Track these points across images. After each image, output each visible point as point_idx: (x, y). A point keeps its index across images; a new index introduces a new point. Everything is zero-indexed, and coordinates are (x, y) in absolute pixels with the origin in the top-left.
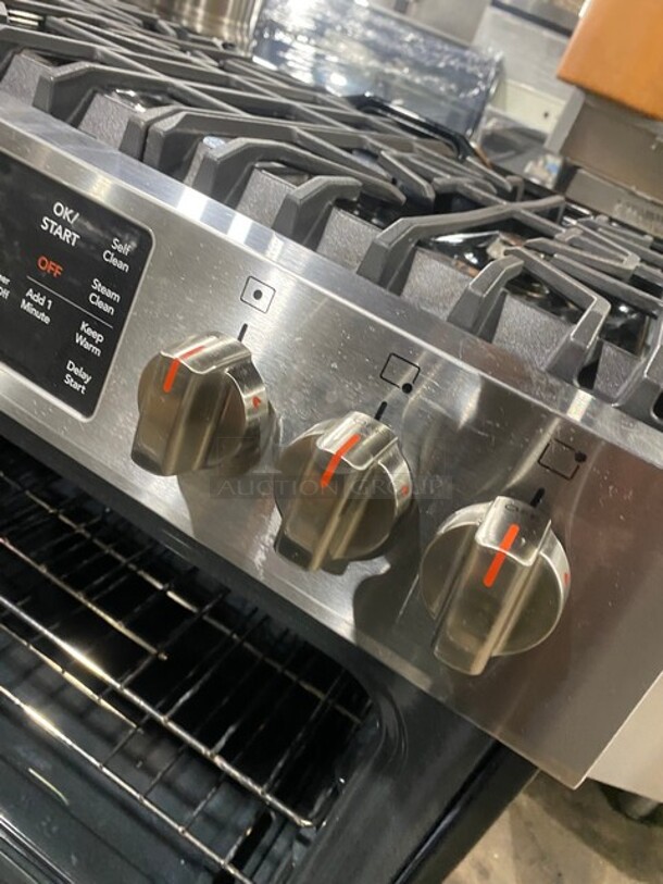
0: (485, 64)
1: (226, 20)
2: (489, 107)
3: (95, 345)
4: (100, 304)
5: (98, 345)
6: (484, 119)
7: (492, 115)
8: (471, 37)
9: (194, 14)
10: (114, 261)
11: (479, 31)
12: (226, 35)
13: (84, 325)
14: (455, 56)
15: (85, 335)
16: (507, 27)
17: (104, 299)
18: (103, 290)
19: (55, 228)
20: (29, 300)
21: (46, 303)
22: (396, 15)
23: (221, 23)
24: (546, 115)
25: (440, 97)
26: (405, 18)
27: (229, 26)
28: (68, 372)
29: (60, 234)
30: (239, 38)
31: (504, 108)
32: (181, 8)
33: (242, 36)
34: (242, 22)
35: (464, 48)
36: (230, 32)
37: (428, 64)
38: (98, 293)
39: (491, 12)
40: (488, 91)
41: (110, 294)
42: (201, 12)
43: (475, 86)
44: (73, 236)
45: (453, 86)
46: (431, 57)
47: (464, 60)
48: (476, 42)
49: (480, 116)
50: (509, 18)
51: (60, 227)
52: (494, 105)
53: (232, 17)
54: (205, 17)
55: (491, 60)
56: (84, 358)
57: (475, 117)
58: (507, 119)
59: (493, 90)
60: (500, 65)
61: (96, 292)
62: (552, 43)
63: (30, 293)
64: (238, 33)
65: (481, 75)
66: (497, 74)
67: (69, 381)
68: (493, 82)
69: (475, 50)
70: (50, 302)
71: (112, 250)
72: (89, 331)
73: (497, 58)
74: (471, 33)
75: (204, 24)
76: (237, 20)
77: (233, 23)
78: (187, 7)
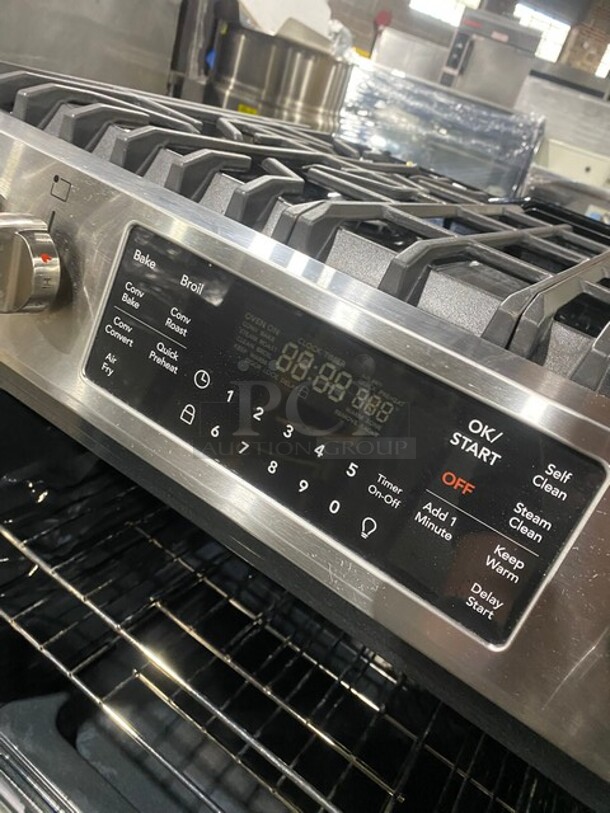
0: (528, 127)
1: (321, 110)
2: (533, 165)
3: (512, 571)
4: (524, 530)
5: (517, 572)
6: (529, 175)
7: (538, 172)
8: (511, 103)
9: (293, 106)
10: (548, 488)
11: (520, 96)
12: (320, 121)
13: (498, 549)
14: (501, 121)
15: (498, 559)
16: (546, 93)
17: (529, 524)
18: (529, 515)
19: (469, 444)
20: (425, 513)
21: (449, 519)
22: (445, 88)
23: (317, 112)
24: (588, 170)
25: (487, 157)
26: (451, 90)
27: (324, 114)
28: (472, 594)
29: (475, 452)
30: (331, 123)
31: (546, 165)
32: (283, 102)
33: (334, 122)
34: (335, 110)
35: (510, 114)
36: (324, 118)
37: (476, 129)
38: (522, 518)
39: (530, 81)
40: (532, 151)
41: (537, 520)
42: (300, 104)
43: (518, 147)
44: (492, 456)
45: (498, 148)
46: (477, 124)
47: (508, 124)
48: (517, 108)
49: (525, 173)
50: (547, 85)
51: (476, 445)
52: (538, 163)
53: (326, 107)
54: (303, 109)
55: (534, 124)
56: (495, 583)
57: (520, 173)
58: (551, 174)
59: (536, 150)
60: (542, 127)
61: (519, 516)
62: (588, 105)
63: (428, 506)
64: (330, 119)
65: (525, 137)
66: (540, 135)
67: (472, 603)
68: (535, 144)
69: (520, 114)
70: (455, 519)
71: (546, 476)
72: (505, 556)
73: (540, 121)
74: (512, 99)
75: (302, 114)
76: (330, 109)
77: (327, 111)
78: (288, 101)
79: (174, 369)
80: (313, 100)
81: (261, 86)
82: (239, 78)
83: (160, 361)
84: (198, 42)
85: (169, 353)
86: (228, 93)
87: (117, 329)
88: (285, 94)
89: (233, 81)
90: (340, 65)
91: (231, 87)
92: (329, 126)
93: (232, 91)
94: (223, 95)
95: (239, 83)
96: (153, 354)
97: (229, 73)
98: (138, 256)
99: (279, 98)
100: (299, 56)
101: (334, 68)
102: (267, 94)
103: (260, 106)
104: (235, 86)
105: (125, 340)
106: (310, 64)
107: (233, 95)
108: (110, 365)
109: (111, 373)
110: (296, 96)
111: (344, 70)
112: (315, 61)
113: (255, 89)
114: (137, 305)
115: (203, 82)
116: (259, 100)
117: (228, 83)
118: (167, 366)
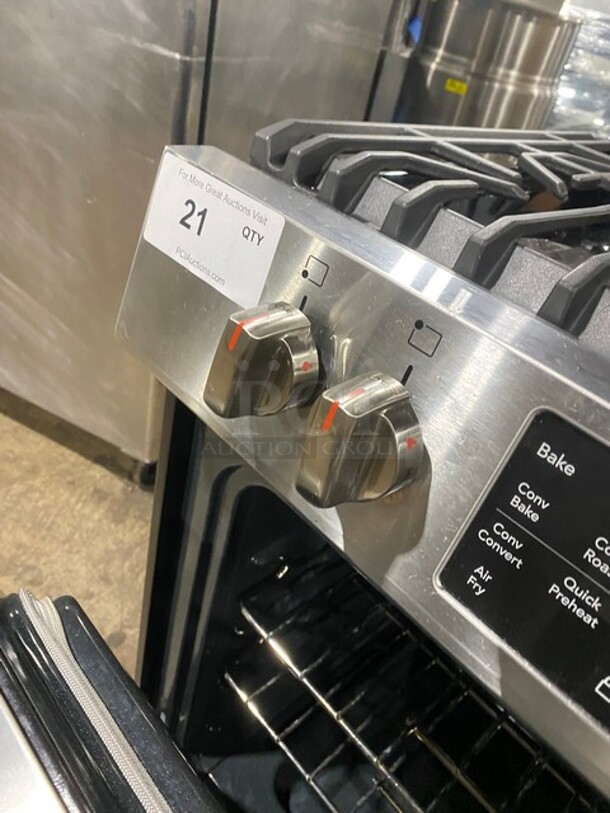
1: (538, 78)
9: (507, 76)
23: (532, 82)
27: (540, 83)
32: (495, 72)
34: (554, 77)
36: (540, 88)
42: (514, 73)
53: (544, 74)
54: (518, 78)
64: (547, 88)
75: (516, 85)
76: (548, 76)
77: (545, 79)
78: (501, 71)
79: (591, 621)
80: (530, 68)
81: (471, 56)
82: (447, 49)
83: (565, 601)
84: (404, 10)
85: (585, 596)
86: (433, 66)
87: (497, 539)
88: (498, 64)
89: (440, 52)
90: (566, 26)
91: (438, 59)
92: (546, 95)
93: (439, 64)
94: (428, 68)
95: (448, 55)
96: (554, 588)
97: (437, 45)
98: (544, 451)
99: (491, 68)
100: (518, 18)
101: (558, 29)
102: (478, 65)
103: (469, 78)
104: (443, 59)
105: (508, 556)
106: (531, 26)
107: (441, 68)
108: (480, 581)
109: (480, 592)
110: (510, 66)
111: (570, 31)
112: (537, 23)
113: (464, 60)
114: (535, 517)
115: (407, 54)
116: (467, 72)
117: (435, 55)
118: (580, 613)
